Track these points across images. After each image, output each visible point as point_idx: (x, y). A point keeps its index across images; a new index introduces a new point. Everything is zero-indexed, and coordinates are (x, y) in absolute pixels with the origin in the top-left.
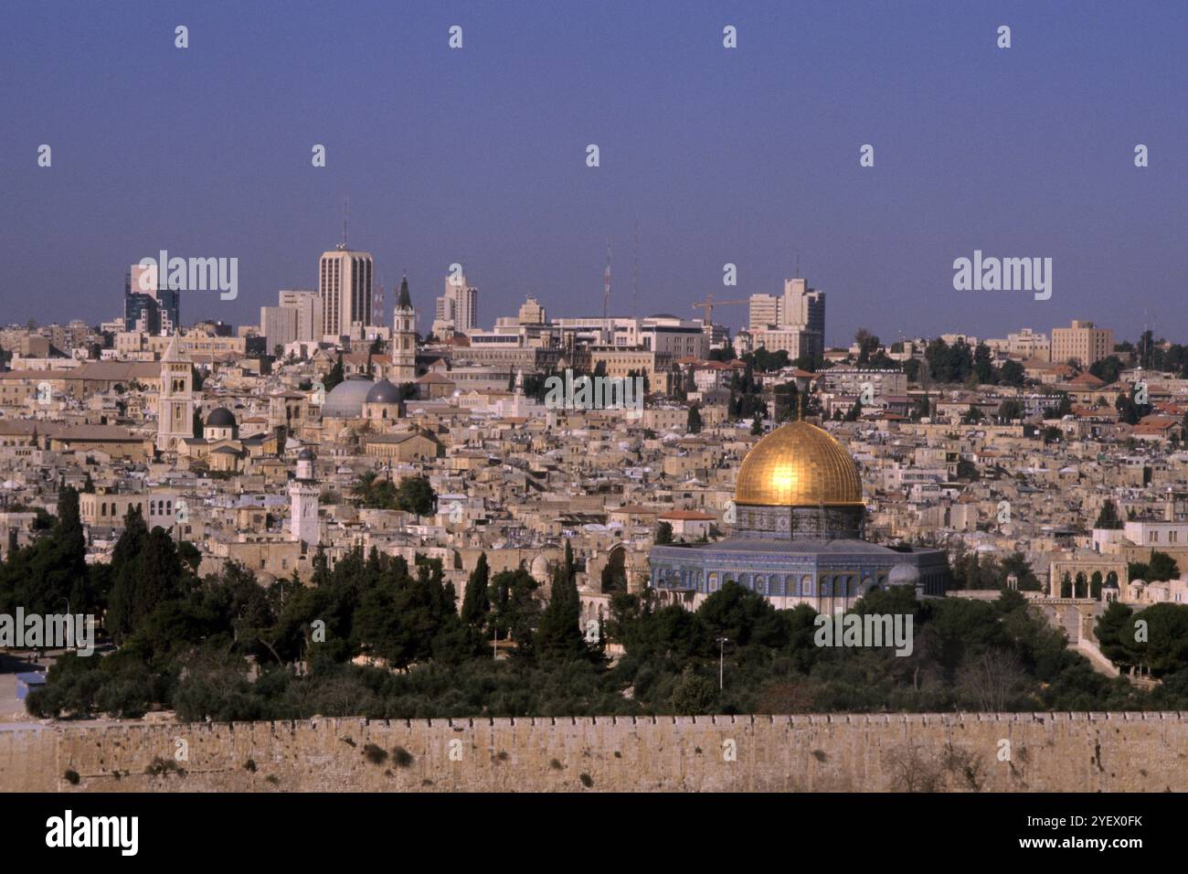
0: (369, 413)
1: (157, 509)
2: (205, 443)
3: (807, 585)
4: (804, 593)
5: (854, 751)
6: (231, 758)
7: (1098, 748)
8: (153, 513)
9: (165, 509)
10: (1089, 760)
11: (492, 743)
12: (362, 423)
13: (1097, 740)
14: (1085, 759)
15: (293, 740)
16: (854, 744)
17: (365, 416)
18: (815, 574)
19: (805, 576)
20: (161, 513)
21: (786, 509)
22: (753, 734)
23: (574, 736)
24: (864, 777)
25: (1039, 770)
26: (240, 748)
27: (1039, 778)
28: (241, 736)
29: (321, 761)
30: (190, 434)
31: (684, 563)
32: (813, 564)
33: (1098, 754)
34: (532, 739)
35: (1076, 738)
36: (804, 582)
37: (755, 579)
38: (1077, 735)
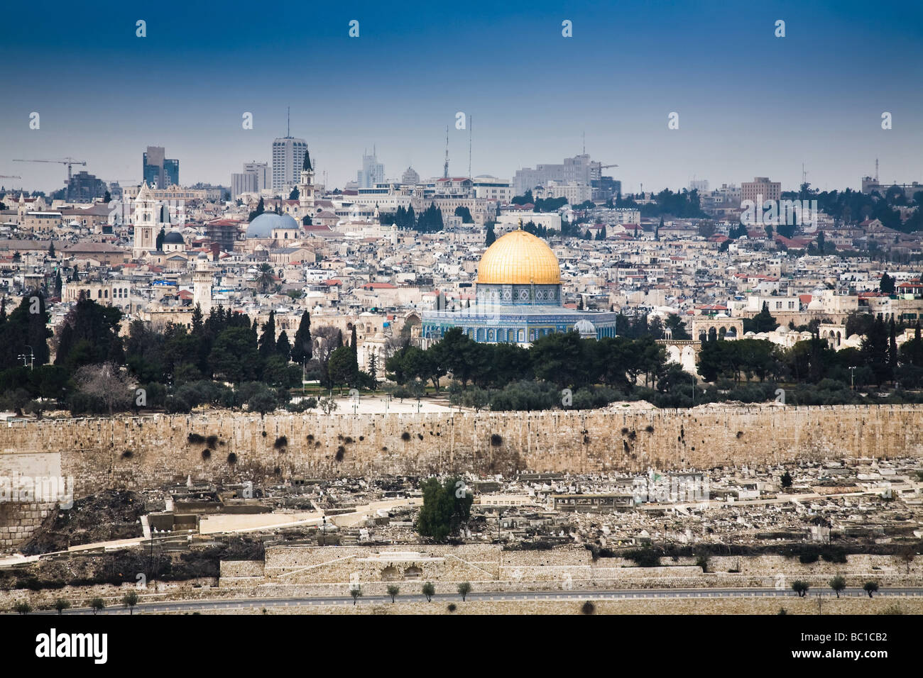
0: (276, 236)
1: (118, 293)
2: (163, 254)
3: (521, 335)
4: (519, 340)
5: (521, 435)
6: (98, 442)
7: (682, 431)
8: (115, 296)
9: (123, 293)
10: (677, 439)
11: (277, 431)
12: (271, 242)
13: (682, 426)
14: (674, 439)
15: (141, 430)
16: (520, 431)
17: (273, 237)
18: (526, 328)
19: (521, 329)
20: (120, 296)
21: (509, 287)
22: (453, 424)
23: (333, 427)
24: (527, 451)
25: (644, 445)
26: (105, 435)
27: (644, 451)
28: (105, 427)
29: (160, 443)
30: (154, 248)
31: (442, 322)
32: (525, 321)
33: (683, 435)
34: (304, 428)
35: (668, 425)
36: (520, 333)
37: (488, 331)
38: (670, 423)
